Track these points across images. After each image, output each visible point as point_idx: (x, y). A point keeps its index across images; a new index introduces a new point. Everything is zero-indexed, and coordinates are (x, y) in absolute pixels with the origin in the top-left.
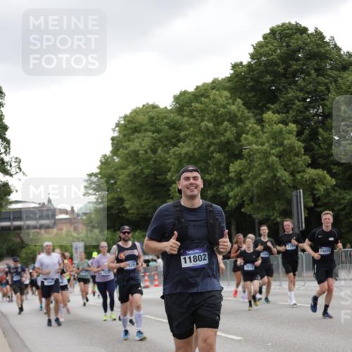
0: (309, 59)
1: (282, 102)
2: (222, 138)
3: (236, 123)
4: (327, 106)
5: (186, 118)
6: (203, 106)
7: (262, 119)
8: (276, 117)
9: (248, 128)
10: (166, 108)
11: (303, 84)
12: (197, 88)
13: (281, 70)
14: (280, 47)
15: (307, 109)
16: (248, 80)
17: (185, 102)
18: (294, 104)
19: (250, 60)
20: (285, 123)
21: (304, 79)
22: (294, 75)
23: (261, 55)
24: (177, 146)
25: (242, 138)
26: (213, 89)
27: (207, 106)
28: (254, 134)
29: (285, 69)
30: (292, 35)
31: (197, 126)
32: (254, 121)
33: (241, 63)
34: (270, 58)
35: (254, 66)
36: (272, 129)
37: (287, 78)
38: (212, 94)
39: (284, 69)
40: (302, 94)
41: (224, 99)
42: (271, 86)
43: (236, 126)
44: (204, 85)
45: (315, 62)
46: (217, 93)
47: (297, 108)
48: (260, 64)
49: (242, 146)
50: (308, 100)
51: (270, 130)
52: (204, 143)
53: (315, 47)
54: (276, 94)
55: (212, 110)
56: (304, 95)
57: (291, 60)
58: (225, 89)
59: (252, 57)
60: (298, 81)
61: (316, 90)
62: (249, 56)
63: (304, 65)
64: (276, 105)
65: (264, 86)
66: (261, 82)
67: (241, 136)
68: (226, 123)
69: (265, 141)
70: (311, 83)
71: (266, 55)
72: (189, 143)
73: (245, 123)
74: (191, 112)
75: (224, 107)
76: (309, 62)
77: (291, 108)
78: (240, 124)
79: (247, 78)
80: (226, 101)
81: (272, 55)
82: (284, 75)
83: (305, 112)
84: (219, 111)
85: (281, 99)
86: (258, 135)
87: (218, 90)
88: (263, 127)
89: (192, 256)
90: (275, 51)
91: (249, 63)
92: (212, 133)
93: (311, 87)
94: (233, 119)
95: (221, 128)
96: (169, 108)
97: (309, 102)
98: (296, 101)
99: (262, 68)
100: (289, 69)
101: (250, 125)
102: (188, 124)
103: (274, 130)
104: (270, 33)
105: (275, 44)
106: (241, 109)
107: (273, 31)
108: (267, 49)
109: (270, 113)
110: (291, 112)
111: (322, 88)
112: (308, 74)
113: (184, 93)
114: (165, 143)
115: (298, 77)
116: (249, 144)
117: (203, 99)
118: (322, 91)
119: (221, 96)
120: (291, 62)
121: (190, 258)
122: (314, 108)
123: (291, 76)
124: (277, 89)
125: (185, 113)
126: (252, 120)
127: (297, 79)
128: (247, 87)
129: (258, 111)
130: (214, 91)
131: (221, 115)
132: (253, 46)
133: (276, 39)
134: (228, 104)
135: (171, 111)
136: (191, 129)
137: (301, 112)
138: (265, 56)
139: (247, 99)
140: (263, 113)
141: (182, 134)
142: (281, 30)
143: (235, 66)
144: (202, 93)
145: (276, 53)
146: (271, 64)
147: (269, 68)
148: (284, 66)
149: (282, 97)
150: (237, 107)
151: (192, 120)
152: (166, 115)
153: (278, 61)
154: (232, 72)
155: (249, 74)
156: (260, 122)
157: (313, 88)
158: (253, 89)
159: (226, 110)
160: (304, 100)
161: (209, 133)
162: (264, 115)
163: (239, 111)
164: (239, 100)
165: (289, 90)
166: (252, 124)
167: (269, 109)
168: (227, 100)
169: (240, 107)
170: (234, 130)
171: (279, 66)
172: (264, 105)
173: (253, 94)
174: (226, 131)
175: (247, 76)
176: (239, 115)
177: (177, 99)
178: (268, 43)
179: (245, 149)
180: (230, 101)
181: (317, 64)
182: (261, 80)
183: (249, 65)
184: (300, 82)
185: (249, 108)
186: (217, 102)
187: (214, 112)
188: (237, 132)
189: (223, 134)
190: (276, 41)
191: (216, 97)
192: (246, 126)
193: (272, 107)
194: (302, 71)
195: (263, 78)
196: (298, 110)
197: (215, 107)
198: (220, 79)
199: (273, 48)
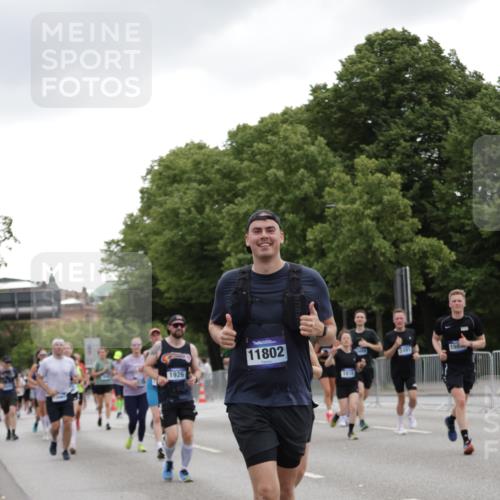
0: (419, 81)
1: (381, 141)
2: (297, 193)
3: (317, 171)
4: (444, 148)
5: (246, 163)
6: (269, 147)
7: (353, 165)
8: (373, 163)
9: (332, 179)
10: (217, 148)
11: (411, 117)
12: (262, 120)
13: (381, 96)
14: (380, 64)
15: (416, 151)
16: (334, 110)
17: (245, 140)
18: (398, 145)
19: (337, 82)
20: (385, 172)
21: (413, 109)
22: (399, 103)
23: (353, 74)
24: (233, 203)
25: (325, 193)
26: (284, 121)
27: (275, 147)
28: (342, 187)
29: (387, 95)
30: (396, 46)
31: (261, 176)
32: (342, 169)
33: (325, 86)
34: (365, 80)
35: (343, 90)
36: (367, 179)
37: (389, 108)
38: (282, 130)
39: (385, 94)
40: (409, 131)
41: (299, 136)
42: (366, 119)
43: (316, 175)
44: (272, 116)
45: (428, 86)
46: (289, 128)
47: (403, 151)
48: (351, 88)
49: (325, 204)
50: (419, 140)
51: (364, 180)
52: (273, 198)
53: (429, 63)
54: (374, 130)
55: (282, 151)
56: (413, 132)
57: (395, 82)
58: (301, 123)
59: (340, 77)
60: (404, 112)
61: (429, 126)
62: (335, 77)
63: (413, 89)
64: (371, 146)
65: (356, 119)
66: (353, 113)
67: (323, 190)
68: (302, 170)
69: (357, 197)
70: (423, 115)
71: (360, 74)
72: (250, 199)
73: (328, 171)
74: (254, 154)
75: (299, 148)
76: (420, 85)
77: (394, 150)
78: (322, 172)
79: (332, 107)
80: (301, 140)
81: (368, 75)
82: (385, 104)
83: (413, 157)
84: (292, 154)
85: (381, 138)
86: (346, 188)
87: (291, 123)
88: (354, 176)
89: (261, 349)
90: (372, 69)
91: (336, 86)
92: (282, 184)
93: (422, 121)
94: (312, 165)
95: (295, 178)
96: (222, 148)
97: (420, 142)
98: (402, 141)
99: (353, 93)
100: (392, 95)
101: (335, 174)
102: (250, 171)
103: (370, 181)
104: (365, 44)
105: (372, 60)
106: (324, 152)
107: (370, 41)
108: (360, 66)
109: (363, 157)
110: (394, 156)
111: (439, 123)
112: (419, 103)
113: (243, 128)
114: (216, 197)
115: (404, 107)
116: (334, 201)
117: (269, 137)
118: (438, 127)
119: (295, 133)
120: (395, 85)
121: (258, 351)
122: (427, 150)
123: (394, 105)
124: (375, 123)
125: (245, 156)
126: (339, 167)
127: (402, 109)
128: (333, 120)
129: (348, 155)
130: (285, 126)
131: (296, 160)
132: (341, 61)
133: (373, 52)
134: (304, 143)
135: (224, 153)
136: (254, 179)
137: (409, 156)
138: (357, 77)
139: (333, 136)
140: (355, 158)
141: (240, 185)
142: (382, 40)
143: (315, 90)
144: (269, 128)
145: (373, 71)
146: (366, 87)
147: (364, 93)
148: (385, 91)
149: (382, 135)
150: (318, 147)
151: (254, 166)
152: (218, 158)
153: (377, 84)
154: (311, 98)
155: (336, 101)
156: (350, 170)
157: (426, 123)
158: (340, 123)
159: (301, 152)
160: (413, 139)
161: (279, 185)
162: (357, 160)
163: (320, 153)
164: (320, 139)
165: (392, 124)
166: (338, 173)
167: (362, 152)
168: (303, 138)
169: (322, 148)
170: (314, 181)
171: (378, 92)
172: (357, 146)
173: (340, 129)
174: (302, 182)
175: (333, 103)
176: (320, 159)
177: (232, 135)
178: (363, 58)
179: (329, 208)
180: (309, 139)
181: (431, 88)
182: (353, 111)
183: (336, 89)
184: (407, 113)
185: (334, 150)
186: (289, 141)
187: (285, 154)
188: (317, 184)
189: (297, 187)
190: (373, 55)
191: (287, 134)
192: (329, 175)
193: (367, 148)
194: (411, 99)
195: (354, 108)
196: (403, 154)
197: (287, 147)
198: (294, 108)
199: (370, 65)
